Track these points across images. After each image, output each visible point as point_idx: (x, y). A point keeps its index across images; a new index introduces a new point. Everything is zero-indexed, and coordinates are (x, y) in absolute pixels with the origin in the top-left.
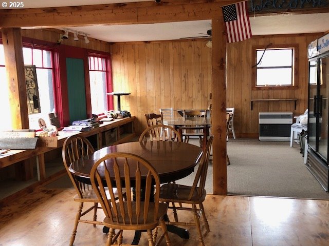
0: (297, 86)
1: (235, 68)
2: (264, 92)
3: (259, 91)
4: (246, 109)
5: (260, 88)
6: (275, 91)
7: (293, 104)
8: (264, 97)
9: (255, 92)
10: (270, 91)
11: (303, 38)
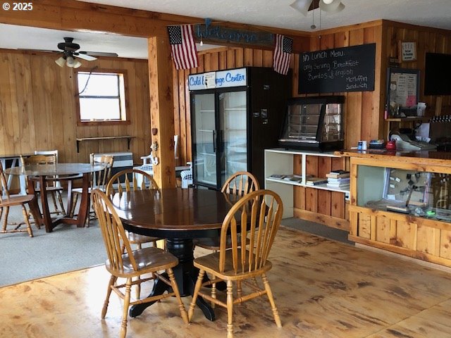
0: (129, 121)
1: (52, 95)
2: (91, 128)
3: (86, 128)
4: (70, 150)
5: (86, 124)
6: (105, 127)
7: (126, 143)
8: (92, 135)
9: (81, 128)
10: (99, 127)
11: (131, 64)
